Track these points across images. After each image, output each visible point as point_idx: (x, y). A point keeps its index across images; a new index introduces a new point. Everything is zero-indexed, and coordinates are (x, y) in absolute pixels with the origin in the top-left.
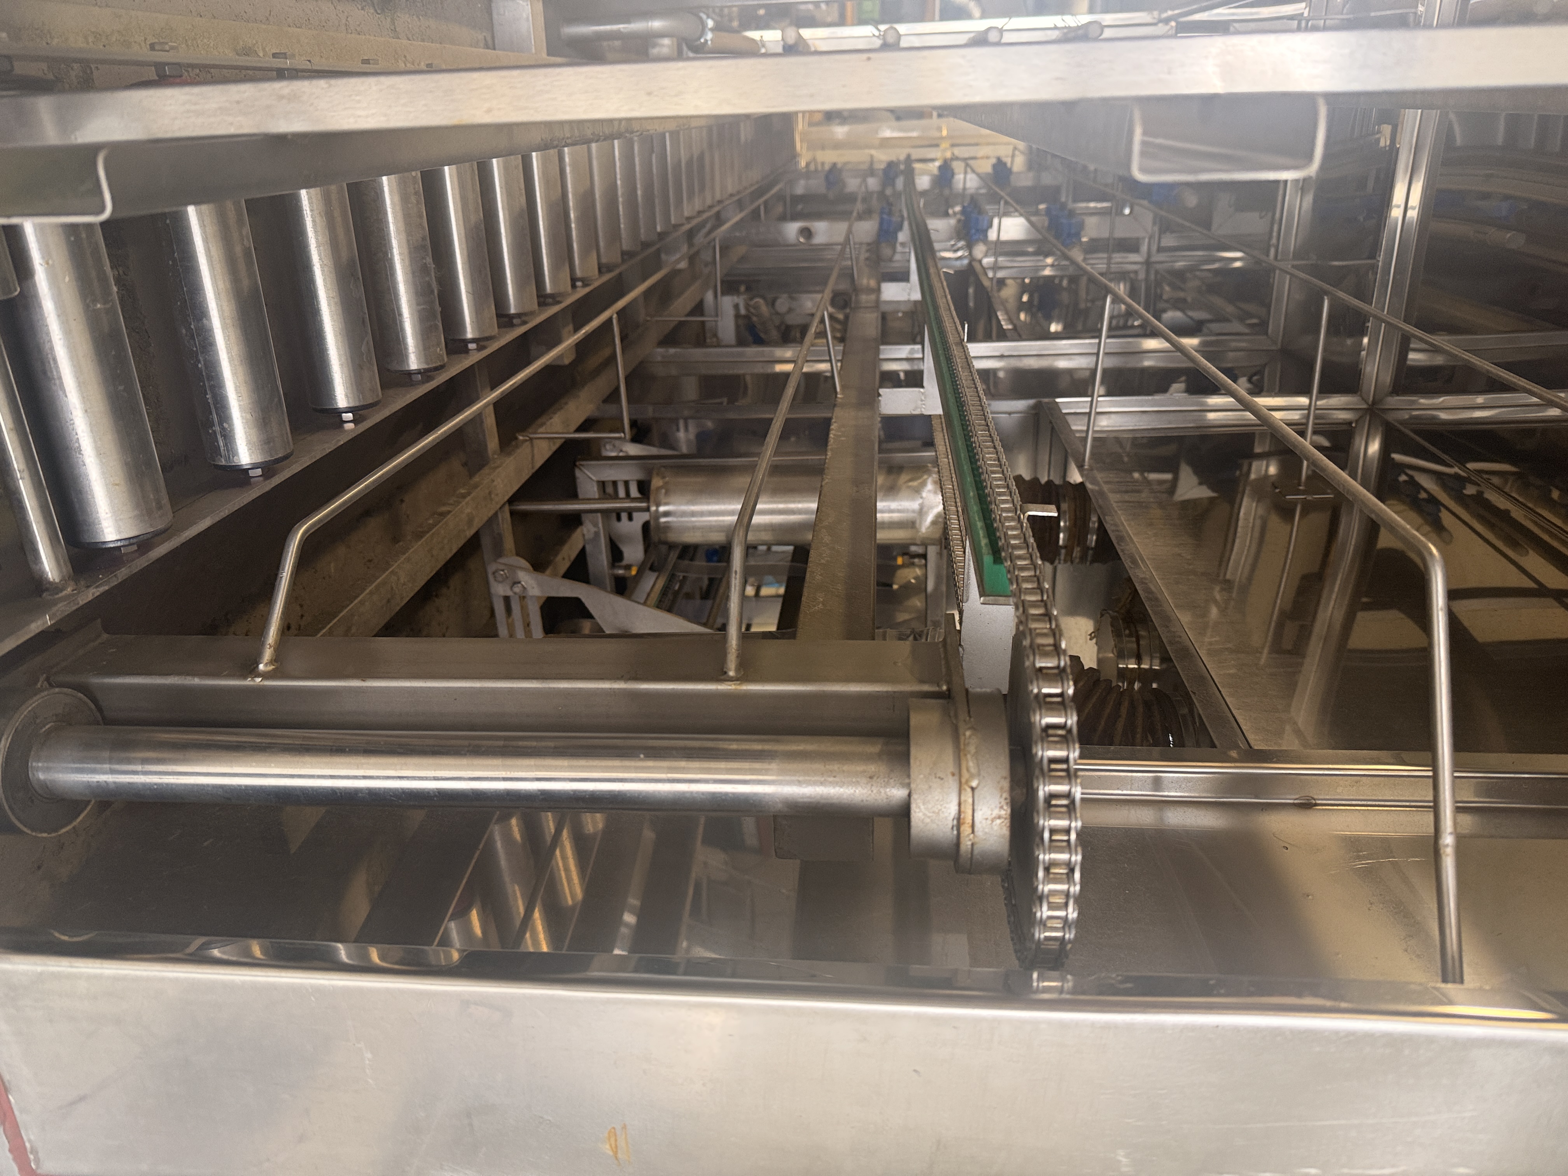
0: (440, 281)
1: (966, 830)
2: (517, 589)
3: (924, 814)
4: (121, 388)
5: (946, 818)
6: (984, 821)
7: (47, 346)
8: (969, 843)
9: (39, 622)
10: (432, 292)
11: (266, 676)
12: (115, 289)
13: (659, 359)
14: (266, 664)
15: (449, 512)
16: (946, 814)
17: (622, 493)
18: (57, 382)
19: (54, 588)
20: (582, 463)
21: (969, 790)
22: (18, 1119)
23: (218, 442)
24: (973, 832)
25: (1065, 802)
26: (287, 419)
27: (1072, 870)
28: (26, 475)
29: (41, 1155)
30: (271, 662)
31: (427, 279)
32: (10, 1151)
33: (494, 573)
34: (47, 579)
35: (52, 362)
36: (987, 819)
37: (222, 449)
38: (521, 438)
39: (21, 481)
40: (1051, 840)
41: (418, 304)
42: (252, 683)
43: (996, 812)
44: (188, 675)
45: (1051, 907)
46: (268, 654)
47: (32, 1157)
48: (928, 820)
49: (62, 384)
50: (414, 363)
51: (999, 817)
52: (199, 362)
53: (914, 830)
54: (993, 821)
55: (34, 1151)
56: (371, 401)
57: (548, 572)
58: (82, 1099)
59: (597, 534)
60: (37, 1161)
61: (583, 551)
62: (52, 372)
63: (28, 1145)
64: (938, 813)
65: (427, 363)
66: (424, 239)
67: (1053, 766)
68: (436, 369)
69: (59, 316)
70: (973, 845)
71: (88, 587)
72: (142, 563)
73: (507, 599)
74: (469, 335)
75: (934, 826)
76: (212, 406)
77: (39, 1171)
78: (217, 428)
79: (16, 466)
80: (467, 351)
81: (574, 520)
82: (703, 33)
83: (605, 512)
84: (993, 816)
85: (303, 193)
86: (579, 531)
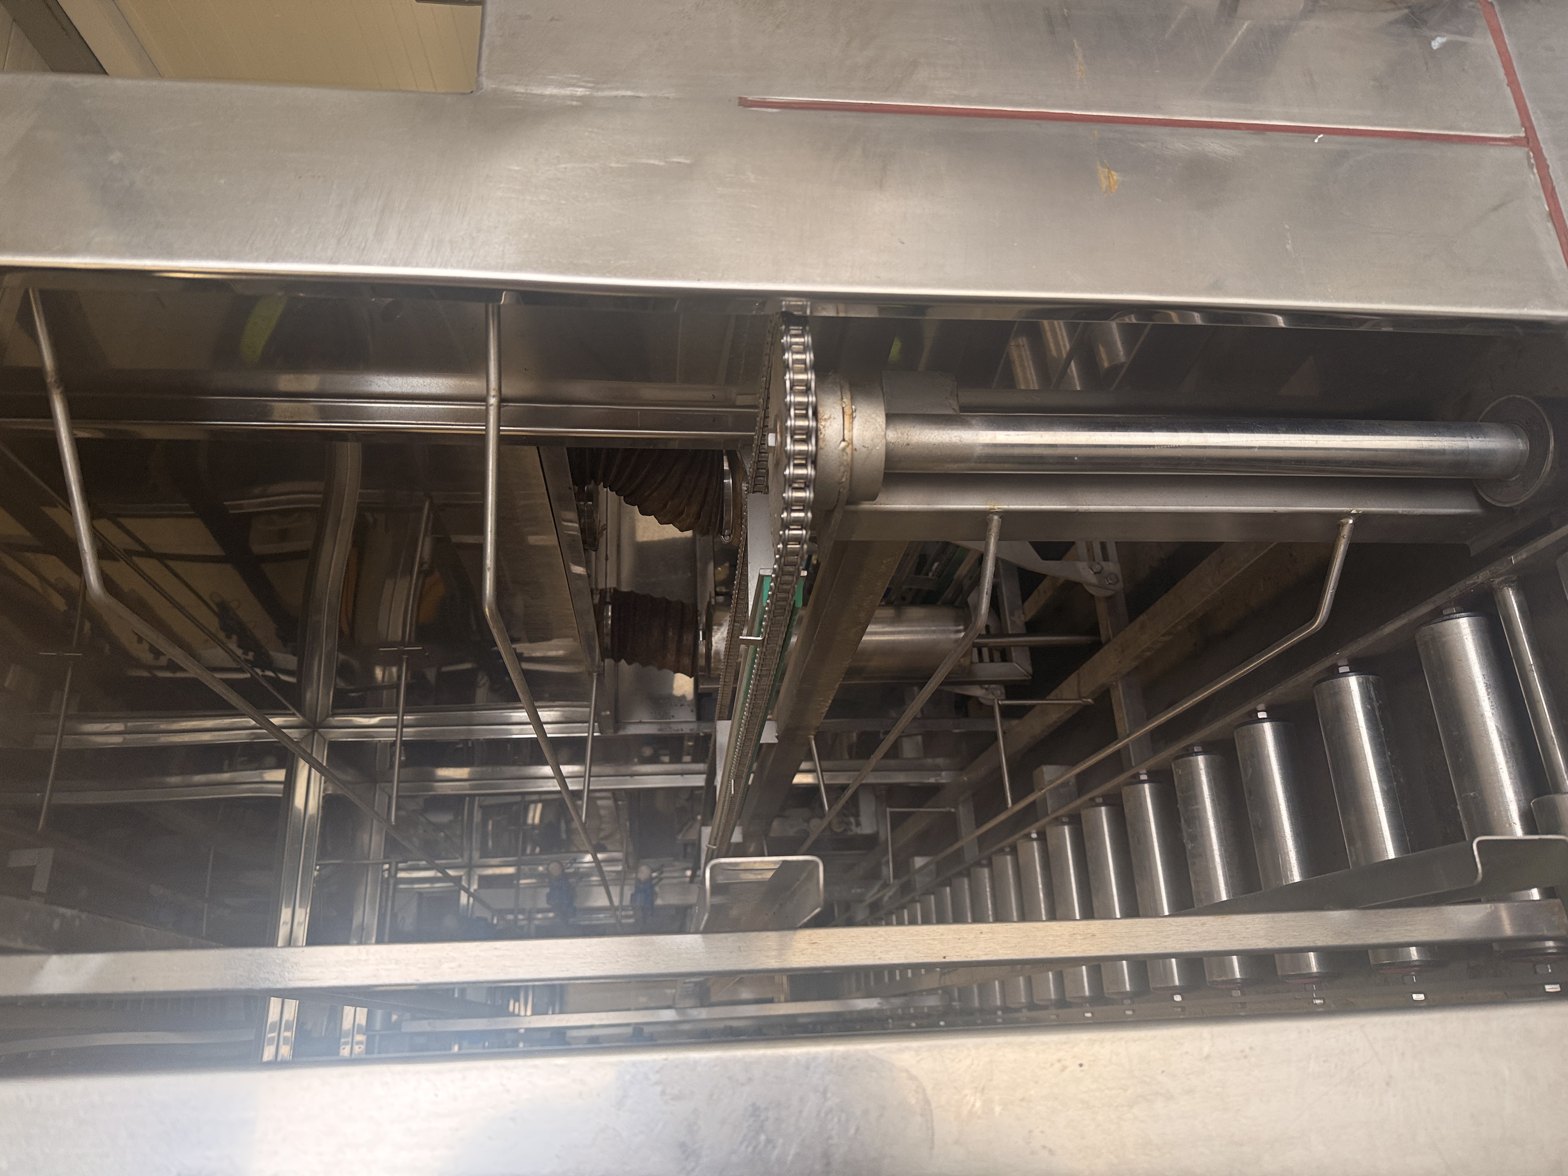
0: (1179, 829)
1: (848, 411)
2: (1097, 568)
3: (876, 420)
4: (1455, 733)
5: (860, 417)
6: (836, 417)
7: (1510, 764)
8: (845, 400)
9: (1519, 558)
10: (1185, 821)
11: (1348, 515)
12: (1459, 808)
13: (944, 774)
14: (1347, 523)
15: (1163, 635)
16: (860, 420)
17: (985, 651)
18: (1503, 737)
19: (1508, 583)
20: (1027, 678)
21: (846, 439)
22: (1541, 191)
23: (1375, 694)
24: (843, 408)
25: (797, 437)
26: (1319, 712)
27: (791, 388)
28: (1528, 668)
29: (1526, 162)
30: (1343, 525)
31: (1190, 830)
32: (1548, 166)
33: (1118, 582)
34: (1513, 590)
35: (1507, 753)
36: (834, 418)
37: (1372, 689)
38: (1090, 700)
39: (1532, 663)
40: (807, 410)
41: (1198, 809)
42: (1359, 509)
43: (828, 424)
44: (1406, 515)
45: (804, 362)
46: (1346, 532)
47: (1532, 161)
48: (873, 416)
49: (1500, 736)
50: (1201, 761)
51: (825, 420)
52: (1390, 757)
53: (883, 408)
54: (830, 417)
55: (1531, 166)
56: (1244, 727)
57: (1061, 581)
58: (1496, 209)
59: (1012, 614)
60: (1529, 158)
61: (1024, 600)
62: (1507, 745)
63: (1535, 171)
64: (866, 421)
65: (1190, 761)
66: (1194, 863)
67: (804, 462)
68: (1182, 756)
69: (1502, 786)
70: (842, 399)
71: (1482, 583)
72: (1439, 599)
73: (1106, 558)
74: (1146, 786)
75: (868, 412)
76: (1380, 722)
77: (1527, 149)
78: (1376, 704)
79: (1535, 674)
80: (1148, 773)
81: (1032, 627)
83: (1002, 634)
84: (829, 421)
86: (1028, 618)
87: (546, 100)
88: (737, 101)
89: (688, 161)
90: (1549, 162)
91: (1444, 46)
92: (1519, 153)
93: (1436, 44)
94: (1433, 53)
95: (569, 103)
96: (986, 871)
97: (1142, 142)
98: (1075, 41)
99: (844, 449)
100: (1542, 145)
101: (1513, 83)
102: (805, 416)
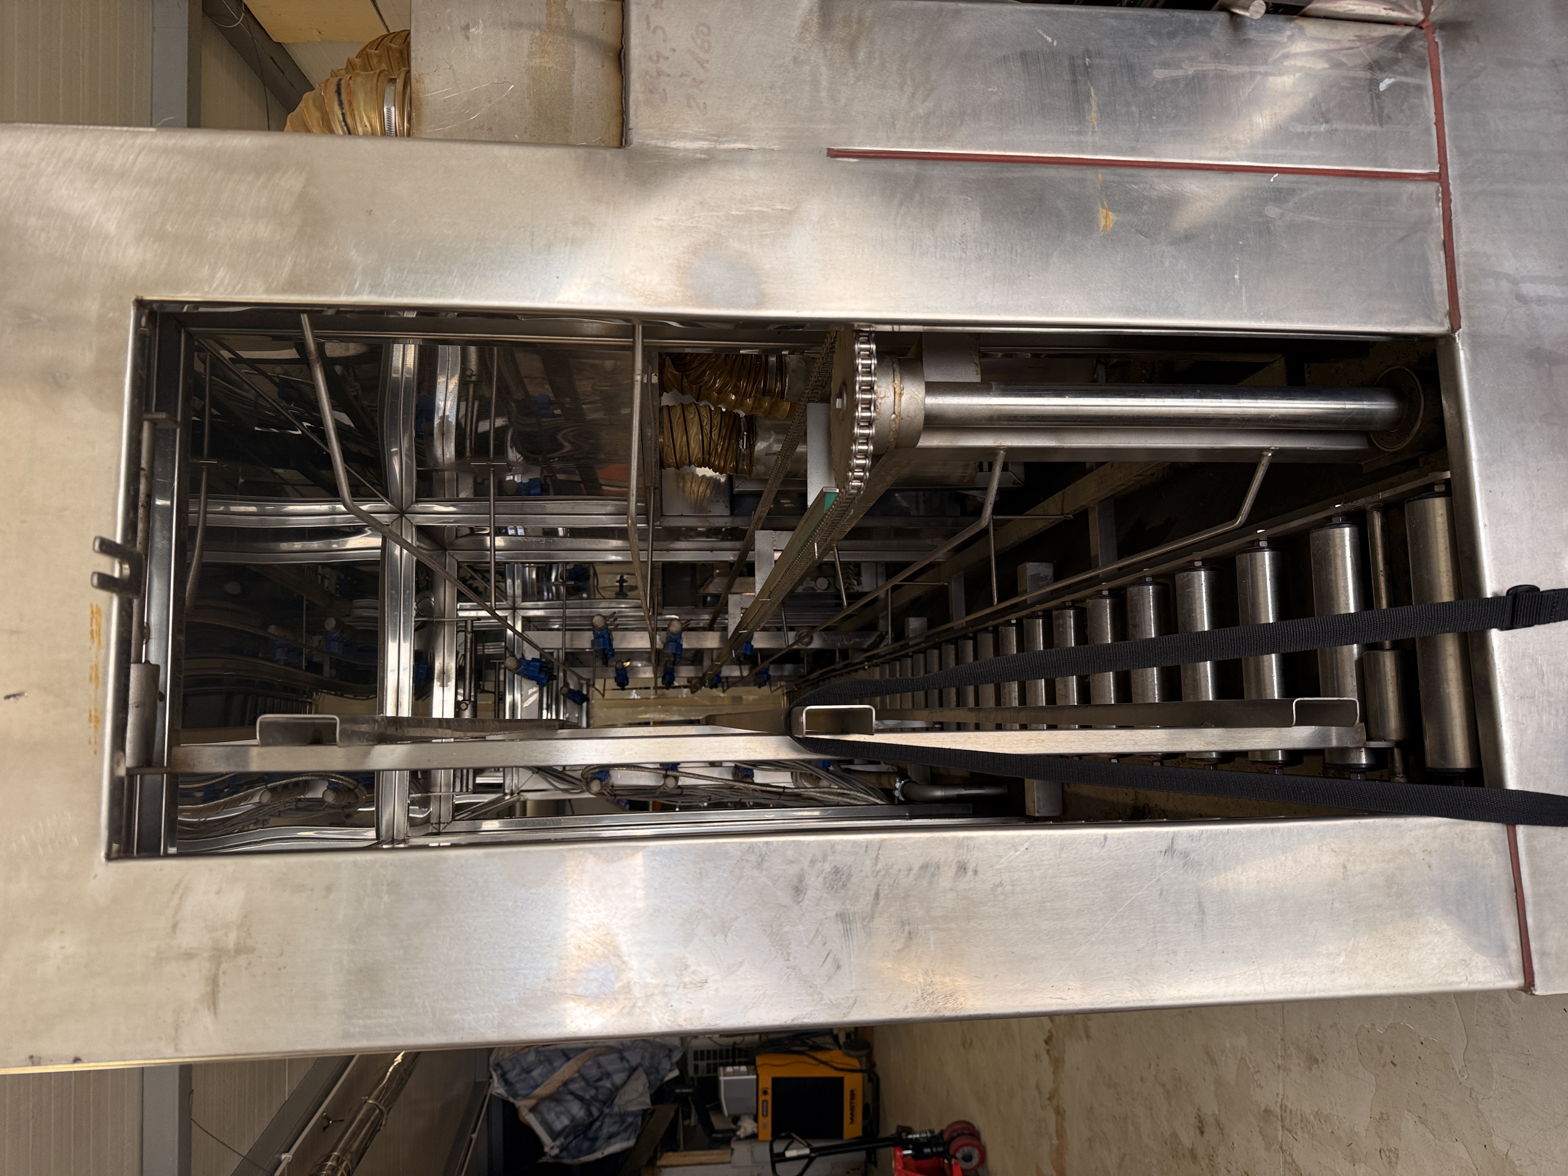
1: (898, 389)
3: (918, 391)
5: (907, 395)
6: (889, 390)
8: (896, 381)
9: (1385, 495)
11: (1268, 449)
14: (1267, 455)
16: (907, 392)
19: (1377, 508)
21: (896, 412)
29: (1434, 197)
30: (1264, 457)
32: (1451, 201)
34: (1379, 516)
36: (888, 396)
38: (1071, 517)
42: (1277, 446)
43: (883, 401)
46: (1265, 462)
47: (1440, 195)
48: (916, 389)
50: (1150, 590)
51: (882, 398)
53: (923, 383)
54: (885, 396)
55: (1438, 200)
56: (1182, 572)
58: (1402, 239)
60: (1438, 192)
63: (1440, 204)
64: (911, 392)
65: (1142, 588)
68: (1136, 584)
70: (894, 380)
71: (1360, 507)
74: (1107, 602)
75: (913, 386)
77: (1438, 184)
82: (903, 787)
84: (884, 399)
85: (1211, 699)
87: (680, 154)
88: (826, 151)
89: (789, 208)
90: (1452, 197)
91: (1390, 87)
92: (1433, 188)
93: (1383, 87)
94: (1379, 95)
95: (698, 156)
96: (970, 643)
97: (1136, 184)
98: (1092, 90)
99: (894, 420)
100: (1450, 181)
101: (1439, 123)
102: (869, 409)
